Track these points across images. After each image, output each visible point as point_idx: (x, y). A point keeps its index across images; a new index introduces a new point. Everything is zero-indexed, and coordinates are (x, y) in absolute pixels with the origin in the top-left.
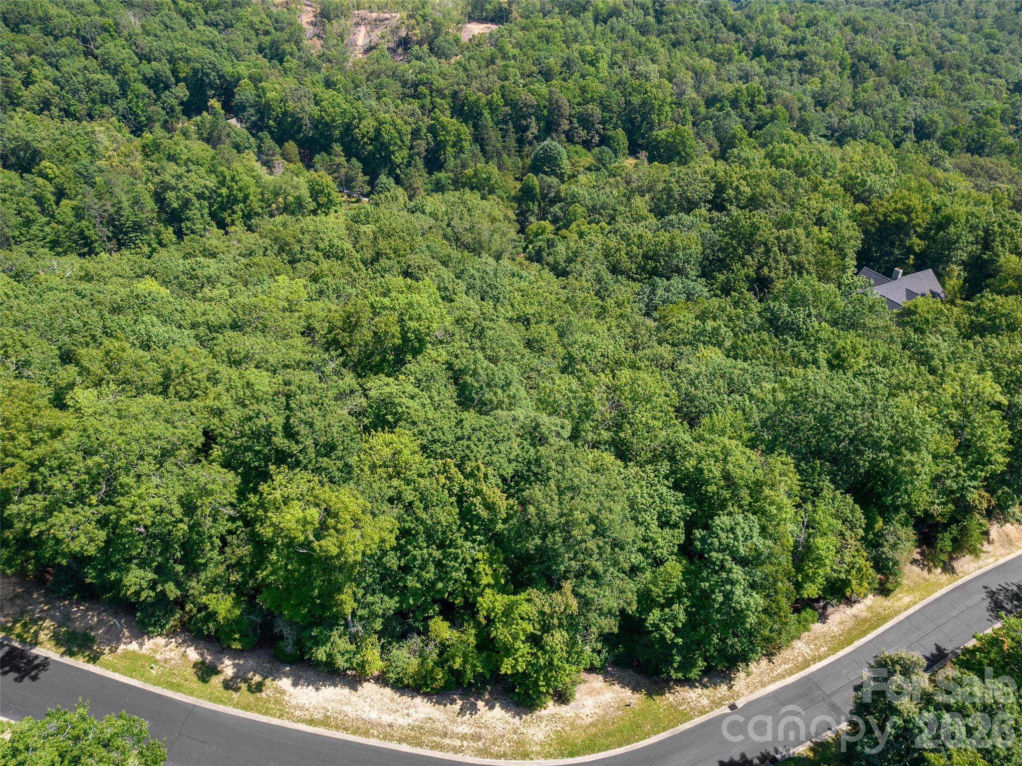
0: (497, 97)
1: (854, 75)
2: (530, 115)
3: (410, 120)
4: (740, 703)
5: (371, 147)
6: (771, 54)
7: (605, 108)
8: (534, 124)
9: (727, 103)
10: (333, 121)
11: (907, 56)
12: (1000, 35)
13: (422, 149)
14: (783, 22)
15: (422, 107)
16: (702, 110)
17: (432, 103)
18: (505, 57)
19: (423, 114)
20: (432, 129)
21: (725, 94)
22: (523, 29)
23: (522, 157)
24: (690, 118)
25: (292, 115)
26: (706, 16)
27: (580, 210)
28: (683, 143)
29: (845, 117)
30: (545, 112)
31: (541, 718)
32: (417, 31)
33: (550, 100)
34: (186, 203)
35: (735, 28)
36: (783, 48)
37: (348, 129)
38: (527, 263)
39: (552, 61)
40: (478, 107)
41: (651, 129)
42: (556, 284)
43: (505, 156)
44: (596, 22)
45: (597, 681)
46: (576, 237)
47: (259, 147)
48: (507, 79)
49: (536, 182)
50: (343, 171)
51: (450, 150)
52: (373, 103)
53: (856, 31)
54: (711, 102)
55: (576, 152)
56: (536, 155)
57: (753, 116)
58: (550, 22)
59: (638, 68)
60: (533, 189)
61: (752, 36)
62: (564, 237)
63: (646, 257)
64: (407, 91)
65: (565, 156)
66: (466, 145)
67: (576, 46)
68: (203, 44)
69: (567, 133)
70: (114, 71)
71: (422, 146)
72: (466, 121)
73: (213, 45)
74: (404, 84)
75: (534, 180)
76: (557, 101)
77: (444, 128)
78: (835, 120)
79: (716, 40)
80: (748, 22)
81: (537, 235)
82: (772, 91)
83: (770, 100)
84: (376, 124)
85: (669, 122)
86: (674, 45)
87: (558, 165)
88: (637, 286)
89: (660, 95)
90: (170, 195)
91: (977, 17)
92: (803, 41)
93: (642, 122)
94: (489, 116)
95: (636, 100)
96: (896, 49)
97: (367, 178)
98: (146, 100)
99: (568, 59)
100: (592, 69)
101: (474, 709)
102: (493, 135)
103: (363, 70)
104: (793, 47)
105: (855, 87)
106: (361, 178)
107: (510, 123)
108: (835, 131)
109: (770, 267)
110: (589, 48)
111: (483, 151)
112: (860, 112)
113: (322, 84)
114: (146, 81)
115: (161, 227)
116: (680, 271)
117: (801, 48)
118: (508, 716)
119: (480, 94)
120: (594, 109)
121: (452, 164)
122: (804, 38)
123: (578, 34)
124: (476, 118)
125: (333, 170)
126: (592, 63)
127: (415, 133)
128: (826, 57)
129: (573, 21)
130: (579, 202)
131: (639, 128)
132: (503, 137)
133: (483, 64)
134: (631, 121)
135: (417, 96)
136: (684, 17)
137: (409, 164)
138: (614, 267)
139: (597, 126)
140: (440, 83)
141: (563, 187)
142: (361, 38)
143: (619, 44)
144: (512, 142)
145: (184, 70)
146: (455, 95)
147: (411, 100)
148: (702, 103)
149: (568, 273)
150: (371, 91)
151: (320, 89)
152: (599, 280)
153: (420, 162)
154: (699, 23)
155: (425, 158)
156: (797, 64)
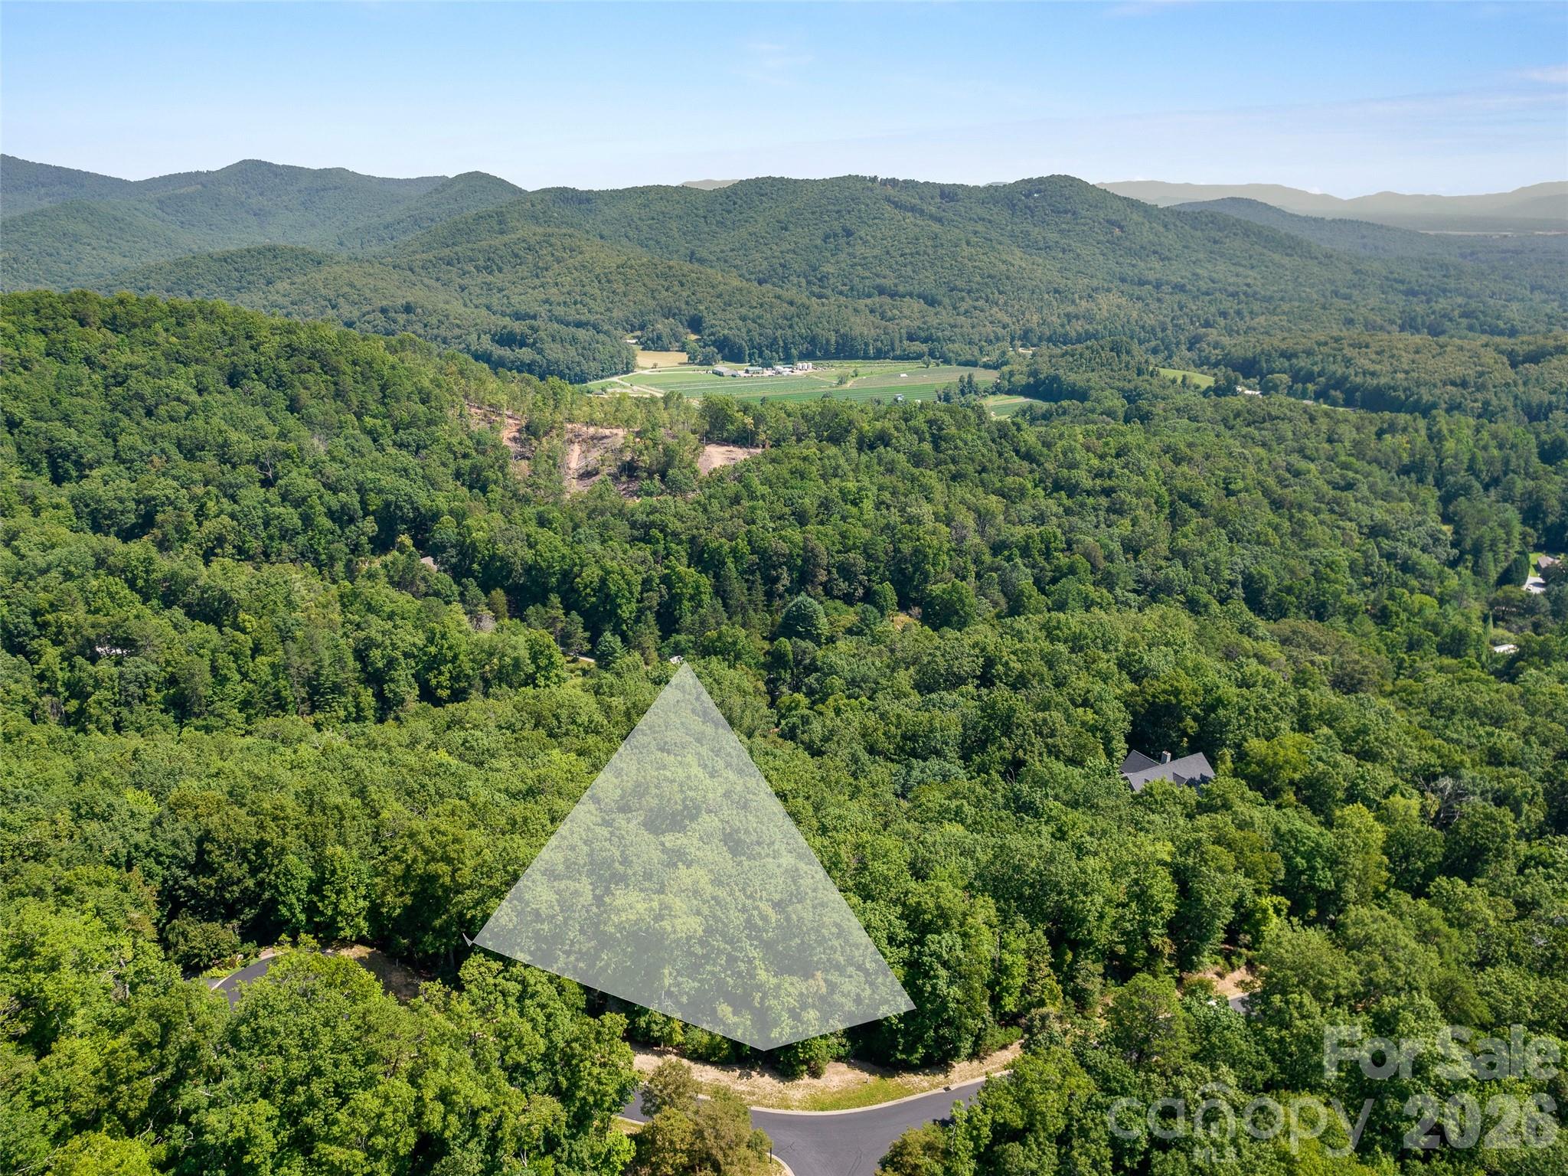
0: (742, 545)
1: (1173, 515)
2: (781, 565)
3: (641, 568)
4: (953, 1087)
5: (594, 599)
6: (1072, 490)
7: (869, 557)
8: (785, 575)
9: (1016, 552)
10: (550, 566)
11: (1240, 491)
12: (1358, 464)
13: (655, 603)
14: (1088, 449)
15: (655, 553)
16: (987, 558)
17: (666, 548)
18: (752, 496)
19: (656, 562)
20: (665, 580)
21: (1014, 539)
22: (773, 461)
23: (771, 613)
24: (972, 567)
25: (502, 559)
26: (993, 441)
27: (838, 682)
28: (961, 600)
29: (1161, 568)
30: (799, 562)
31: (799, 1086)
32: (646, 458)
33: (804, 549)
34: (391, 663)
35: (1028, 456)
36: (1087, 483)
37: (567, 576)
38: (780, 740)
39: (807, 501)
40: (720, 554)
41: (926, 580)
42: (811, 763)
43: (751, 612)
44: (860, 450)
45: (843, 1067)
46: (833, 714)
47: (462, 594)
48: (754, 522)
49: (789, 648)
50: (559, 626)
51: (686, 605)
52: (598, 547)
53: (1177, 461)
54: (997, 549)
55: (836, 609)
56: (789, 611)
57: (1048, 567)
58: (806, 452)
59: (909, 509)
60: (785, 655)
61: (1050, 466)
62: (821, 714)
63: (904, 737)
64: (635, 533)
65: (822, 615)
66: (706, 598)
67: (836, 481)
68: (395, 471)
69: (824, 585)
70: (297, 504)
71: (654, 599)
72: (704, 571)
73: (405, 472)
74: (633, 525)
75: (786, 644)
76: (813, 549)
77: (681, 579)
78: (1147, 572)
79: (1007, 471)
80: (1045, 451)
81: (789, 709)
82: (1071, 535)
83: (1069, 547)
84: (601, 573)
85: (947, 574)
86: (954, 478)
87: (814, 625)
88: (895, 767)
89: (935, 542)
90: (375, 654)
91: (1330, 441)
92: (1110, 475)
93: (914, 573)
94: (732, 566)
95: (906, 548)
96: (1227, 482)
97: (587, 634)
98: (330, 537)
99: (826, 498)
100: (854, 510)
101: (749, 1076)
102: (737, 587)
103: (583, 506)
104: (1098, 482)
105: (1174, 530)
106: (581, 634)
107: (758, 574)
108: (1147, 584)
109: (1025, 750)
110: (851, 485)
111: (725, 605)
112: (1179, 563)
113: (534, 522)
114: (331, 514)
115: (361, 688)
116: (938, 753)
117: (1108, 483)
118: (775, 1082)
119: (723, 540)
120: (856, 558)
121: (689, 621)
122: (1112, 471)
123: (838, 466)
124: (717, 566)
125: (549, 624)
126: (854, 503)
127: (646, 583)
128: (1138, 494)
129: (832, 450)
130: (836, 673)
131: (912, 579)
132: (749, 589)
133: (726, 503)
134: (902, 571)
135: (647, 539)
136: (966, 444)
137: (638, 620)
138: (872, 747)
139: (861, 577)
140: (675, 525)
141: (820, 653)
142: (575, 459)
143: (887, 480)
144: (759, 596)
145: (375, 502)
146: (693, 540)
147: (641, 544)
148: (987, 550)
149: (824, 753)
150: (595, 532)
151: (532, 528)
152: (855, 759)
153: (651, 617)
154: (985, 451)
155: (658, 613)
156: (1104, 501)
